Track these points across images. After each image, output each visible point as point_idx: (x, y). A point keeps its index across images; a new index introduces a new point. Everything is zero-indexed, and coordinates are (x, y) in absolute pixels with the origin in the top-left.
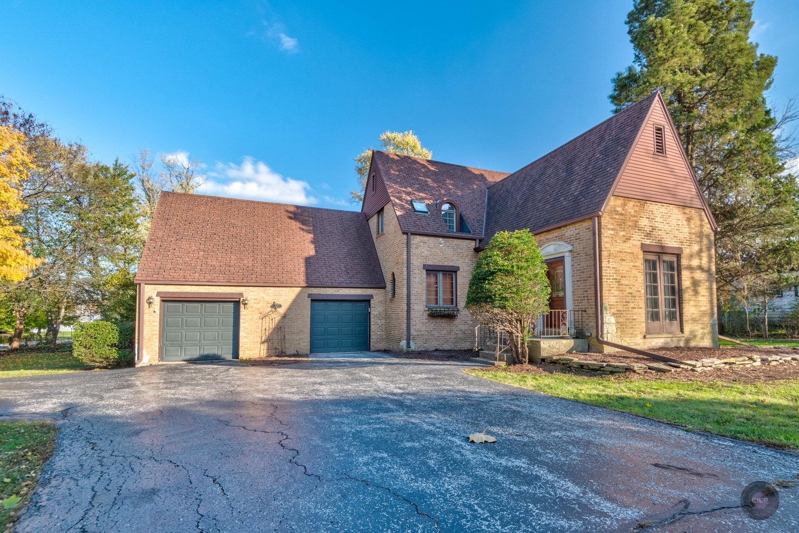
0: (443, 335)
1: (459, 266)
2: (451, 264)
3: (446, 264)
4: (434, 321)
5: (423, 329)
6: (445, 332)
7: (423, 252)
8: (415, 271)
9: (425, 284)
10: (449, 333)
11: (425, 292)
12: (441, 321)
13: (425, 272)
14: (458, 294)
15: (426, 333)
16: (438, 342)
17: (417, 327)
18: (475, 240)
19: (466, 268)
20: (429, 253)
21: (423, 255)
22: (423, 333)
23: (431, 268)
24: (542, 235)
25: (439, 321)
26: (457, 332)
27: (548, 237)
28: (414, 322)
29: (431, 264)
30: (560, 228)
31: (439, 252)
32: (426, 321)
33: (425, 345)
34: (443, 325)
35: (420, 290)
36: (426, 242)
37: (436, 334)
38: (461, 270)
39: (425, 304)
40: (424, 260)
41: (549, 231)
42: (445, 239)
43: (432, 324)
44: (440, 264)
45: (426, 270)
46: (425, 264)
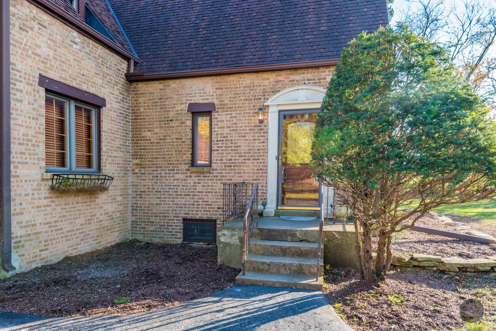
0: (79, 227)
1: (106, 98)
2: (92, 90)
3: (84, 87)
4: (63, 200)
5: (40, 220)
6: (82, 220)
7: (40, 47)
8: (19, 85)
9: (43, 121)
10: (89, 222)
11: (43, 137)
12: (76, 198)
13: (42, 92)
14: (104, 149)
15: (46, 228)
16: (70, 243)
17: (26, 218)
18: (127, 59)
19: (116, 106)
20: (51, 53)
21: (38, 51)
22: (38, 229)
23: (56, 88)
24: (283, 73)
25: (71, 199)
26: (102, 218)
27: (292, 77)
28: (18, 208)
29: (57, 78)
30: (317, 67)
31: (72, 60)
32: (45, 202)
33: (44, 254)
34: (79, 206)
35: (31, 132)
36: (46, 24)
37: (66, 226)
38: (108, 106)
39: (43, 164)
40: (42, 66)
41: (296, 69)
42: (82, 37)
43: (58, 208)
44: (74, 84)
45: (47, 90)
46: (44, 74)
